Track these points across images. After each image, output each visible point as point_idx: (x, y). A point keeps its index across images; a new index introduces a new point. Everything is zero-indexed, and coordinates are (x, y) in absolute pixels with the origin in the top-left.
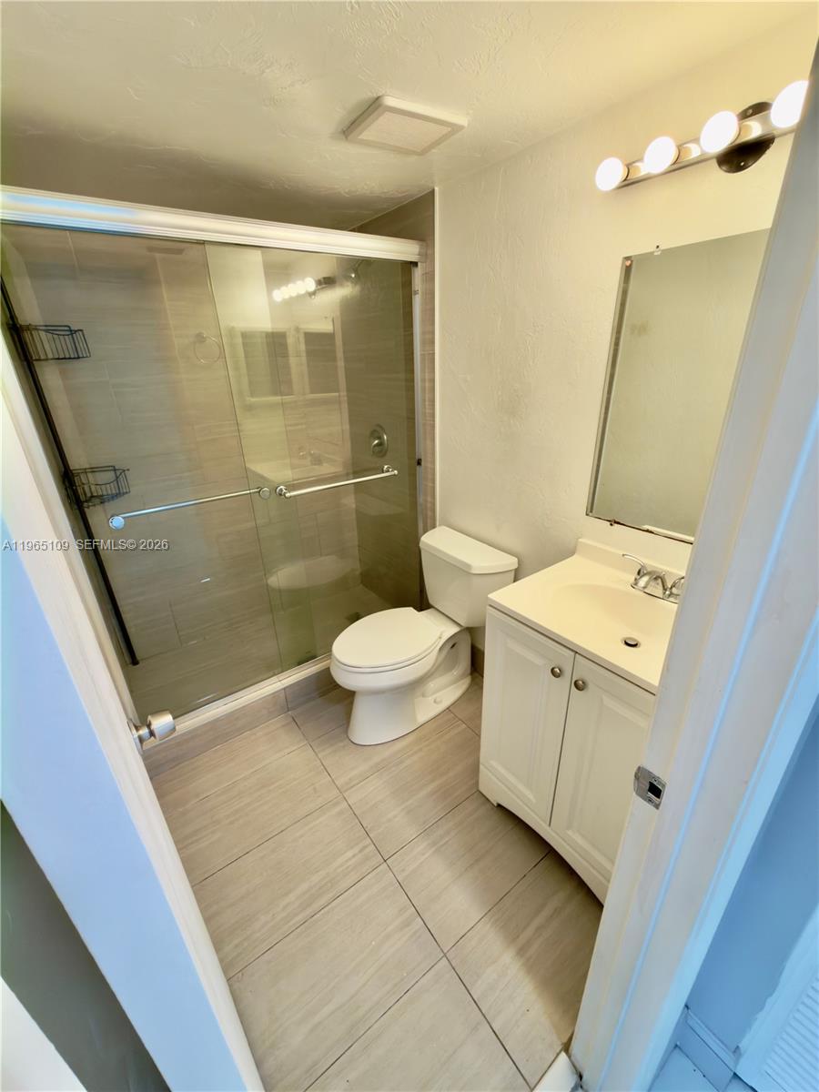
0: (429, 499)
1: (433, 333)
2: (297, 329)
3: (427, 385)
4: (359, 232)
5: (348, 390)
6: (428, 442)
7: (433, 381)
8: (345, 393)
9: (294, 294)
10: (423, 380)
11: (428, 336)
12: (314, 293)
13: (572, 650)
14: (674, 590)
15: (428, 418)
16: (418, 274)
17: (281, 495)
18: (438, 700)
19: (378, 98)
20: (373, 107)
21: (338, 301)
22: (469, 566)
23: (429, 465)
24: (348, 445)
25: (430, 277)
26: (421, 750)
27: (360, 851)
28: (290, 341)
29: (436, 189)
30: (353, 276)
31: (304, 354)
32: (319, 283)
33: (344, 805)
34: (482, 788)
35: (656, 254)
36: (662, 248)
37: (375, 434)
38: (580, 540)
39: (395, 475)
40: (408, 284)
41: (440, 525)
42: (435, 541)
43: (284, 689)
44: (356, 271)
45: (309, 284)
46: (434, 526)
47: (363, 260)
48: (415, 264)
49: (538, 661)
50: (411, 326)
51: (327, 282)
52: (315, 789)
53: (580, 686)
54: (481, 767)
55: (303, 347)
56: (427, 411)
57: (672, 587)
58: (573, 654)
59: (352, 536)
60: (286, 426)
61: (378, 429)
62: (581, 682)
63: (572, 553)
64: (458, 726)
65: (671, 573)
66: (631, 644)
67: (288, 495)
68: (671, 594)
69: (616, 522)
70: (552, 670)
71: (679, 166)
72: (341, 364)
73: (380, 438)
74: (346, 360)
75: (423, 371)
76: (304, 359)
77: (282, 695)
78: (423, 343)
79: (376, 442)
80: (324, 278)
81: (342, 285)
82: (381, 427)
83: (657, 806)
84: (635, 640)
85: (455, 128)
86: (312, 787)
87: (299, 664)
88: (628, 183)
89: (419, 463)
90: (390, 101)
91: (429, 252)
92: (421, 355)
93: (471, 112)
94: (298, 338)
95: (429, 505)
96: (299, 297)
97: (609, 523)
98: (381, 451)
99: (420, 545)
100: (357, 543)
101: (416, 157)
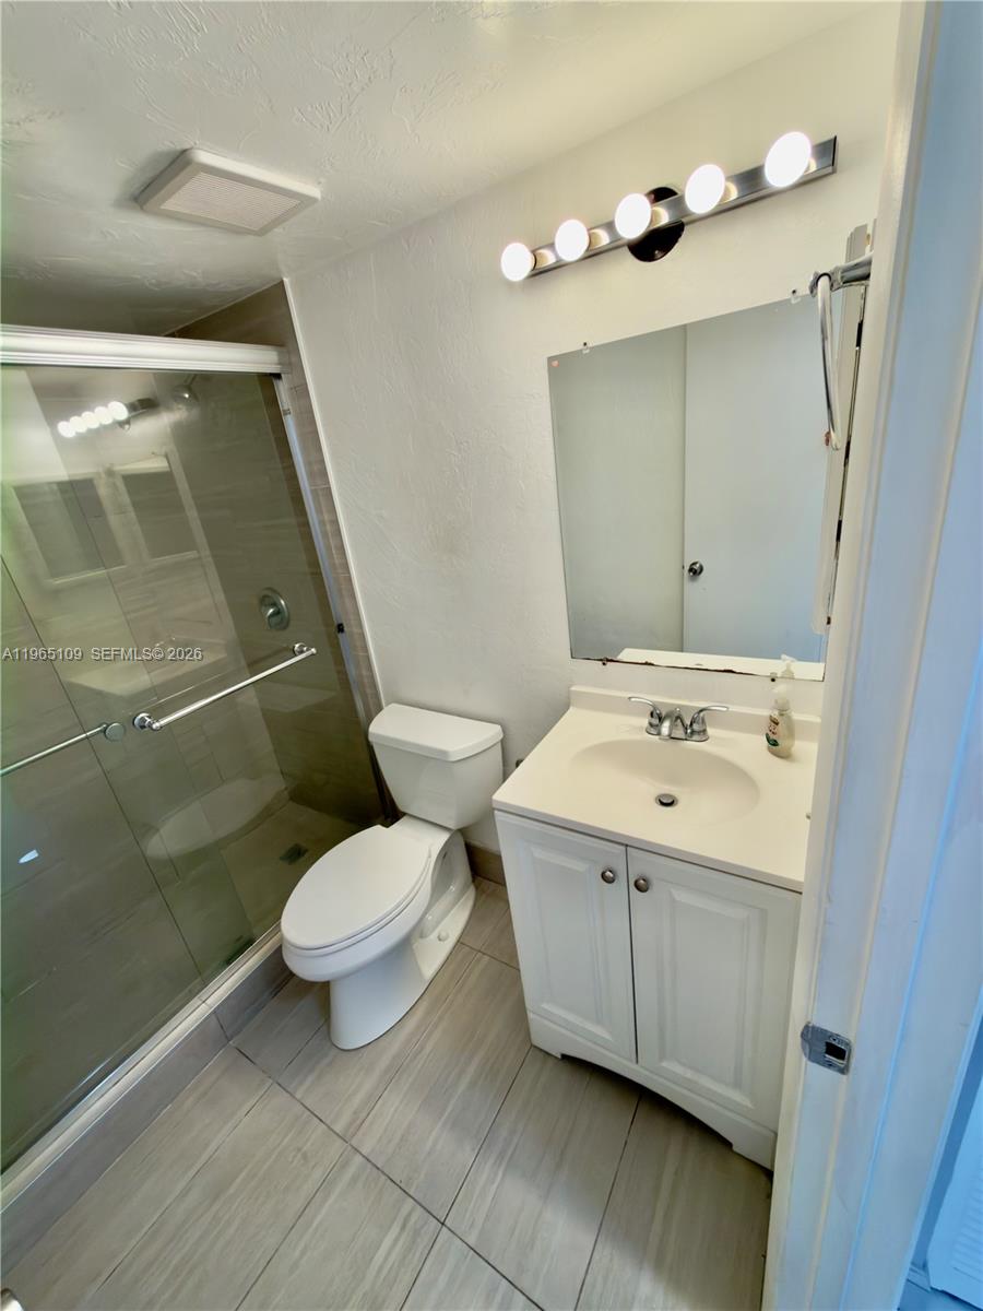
0: (364, 673)
1: (323, 461)
2: (110, 473)
3: (328, 527)
4: (180, 337)
5: (212, 546)
6: (348, 601)
7: (335, 522)
8: (208, 552)
9: (95, 426)
10: (322, 523)
11: (316, 468)
12: (127, 422)
13: (622, 844)
14: (695, 727)
15: (340, 571)
16: (283, 389)
17: (143, 727)
18: (443, 934)
19: (184, 152)
20: (178, 164)
21: (169, 430)
22: (445, 753)
23: (355, 630)
24: (229, 621)
25: (301, 391)
26: (441, 1018)
27: (403, 1227)
28: (103, 491)
29: (286, 280)
30: (187, 396)
31: (131, 508)
32: (132, 407)
33: (358, 1159)
34: (537, 1041)
35: (584, 352)
36: (590, 345)
37: (266, 601)
38: (573, 689)
39: (313, 655)
40: (272, 401)
41: (387, 704)
42: (387, 727)
43: (214, 1012)
44: (189, 390)
45: (118, 411)
46: (380, 708)
47: (196, 375)
48: (278, 376)
49: (580, 866)
50: (290, 455)
51: (144, 406)
52: (305, 1157)
53: (642, 886)
54: (531, 1015)
55: (126, 499)
56: (337, 562)
57: (691, 724)
58: (623, 848)
59: (262, 742)
60: (125, 614)
61: (270, 594)
62: (642, 881)
63: (566, 707)
64: (479, 960)
65: (687, 707)
66: (667, 802)
67: (156, 725)
68: (693, 732)
69: (609, 660)
70: (603, 875)
71: (593, 254)
72: (192, 514)
73: (274, 604)
74: (201, 507)
75: (319, 511)
76: (132, 515)
77: (214, 1021)
78: (311, 475)
79: (271, 611)
80: (139, 400)
81: (169, 409)
82: (274, 591)
83: (843, 1071)
84: (670, 796)
85: (305, 201)
86: (299, 1155)
87: (229, 962)
88: (538, 272)
89: (340, 628)
90: (204, 157)
91: (294, 359)
92: (312, 491)
93: (322, 180)
94: (114, 484)
95: (366, 680)
96: (104, 428)
97: (600, 663)
98: (281, 620)
99: (370, 739)
100: (271, 747)
101: (252, 237)
